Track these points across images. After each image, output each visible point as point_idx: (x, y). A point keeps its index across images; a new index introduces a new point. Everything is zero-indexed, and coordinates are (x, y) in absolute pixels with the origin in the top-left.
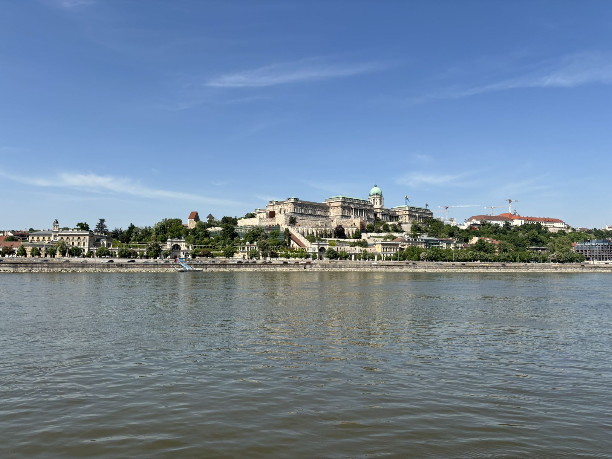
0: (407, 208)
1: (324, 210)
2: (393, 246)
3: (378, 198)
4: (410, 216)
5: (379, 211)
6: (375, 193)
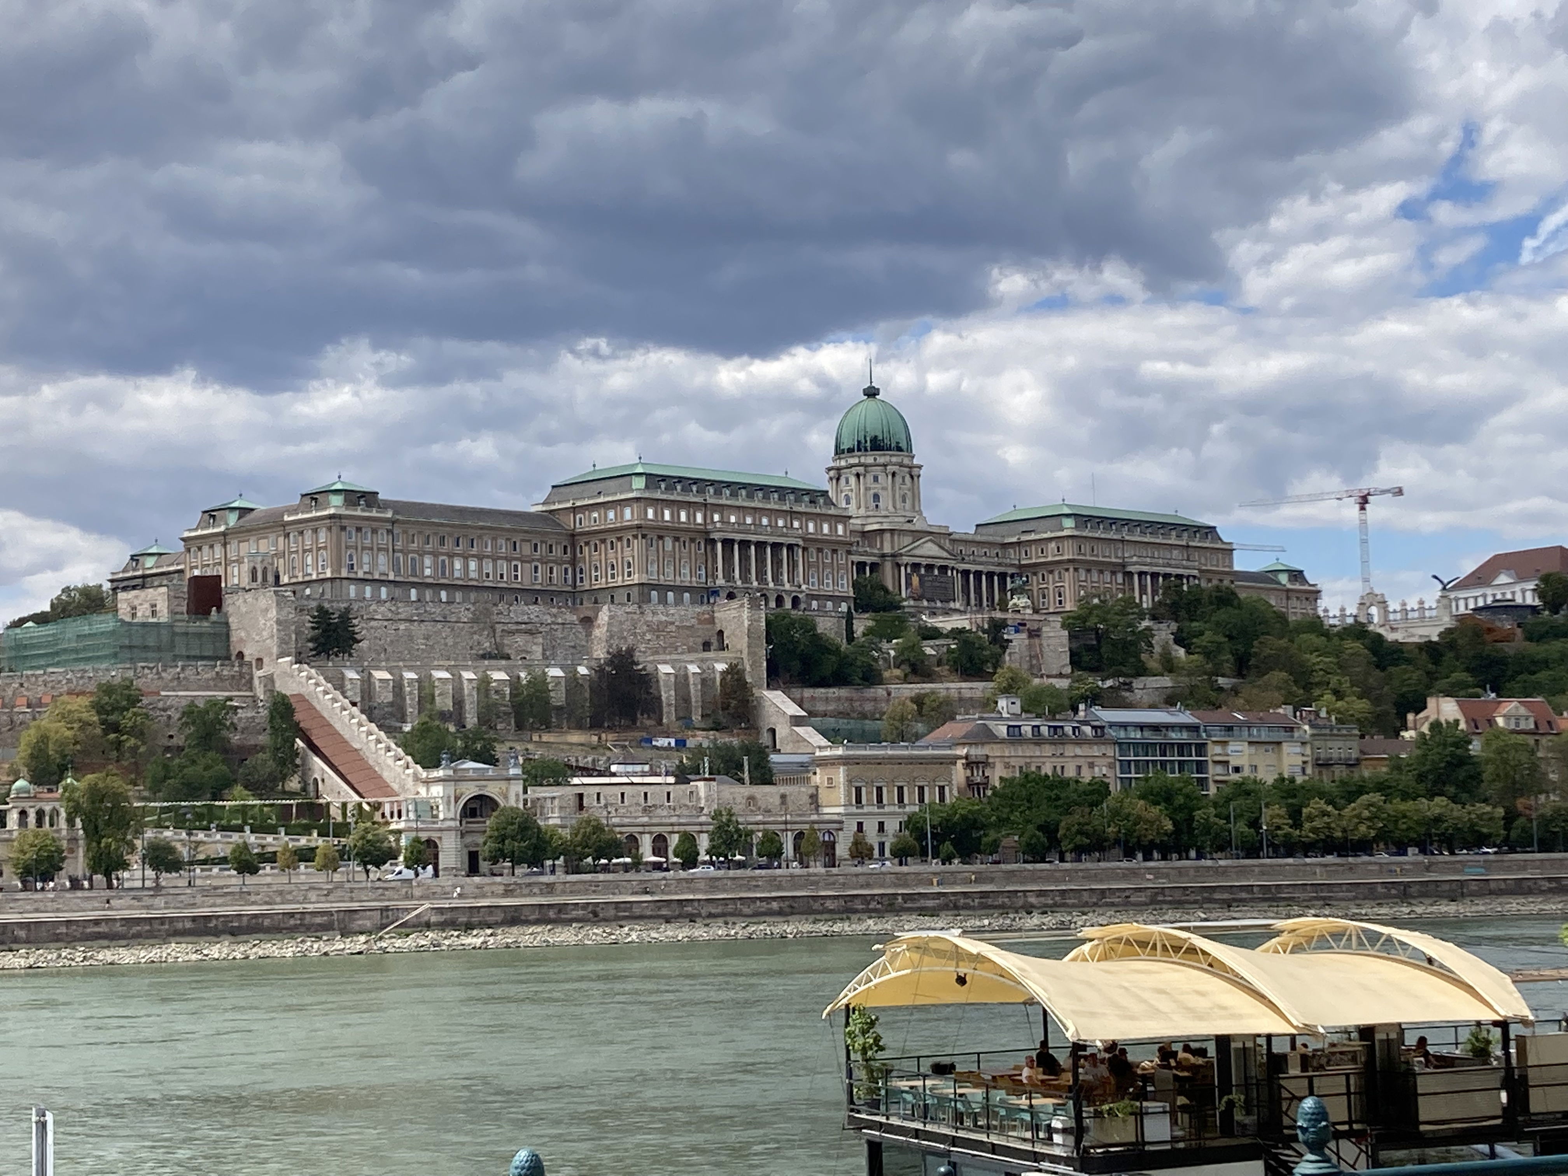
0: (1071, 522)
1: (544, 554)
2: (918, 770)
3: (885, 466)
4: (1089, 571)
5: (893, 548)
6: (868, 439)
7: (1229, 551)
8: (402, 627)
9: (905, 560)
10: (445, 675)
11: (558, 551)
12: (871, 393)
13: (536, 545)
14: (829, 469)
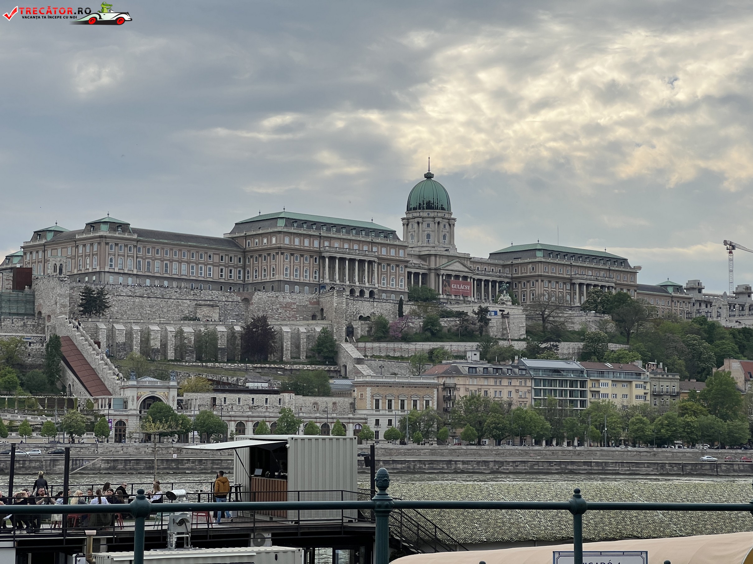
0: (540, 255)
1: (227, 262)
2: (413, 391)
3: (434, 218)
4: (550, 282)
5: (436, 265)
6: (425, 202)
7: (633, 273)
8: (137, 300)
9: (442, 272)
10: (156, 328)
11: (235, 261)
12: (429, 176)
13: (222, 257)
14: (403, 219)
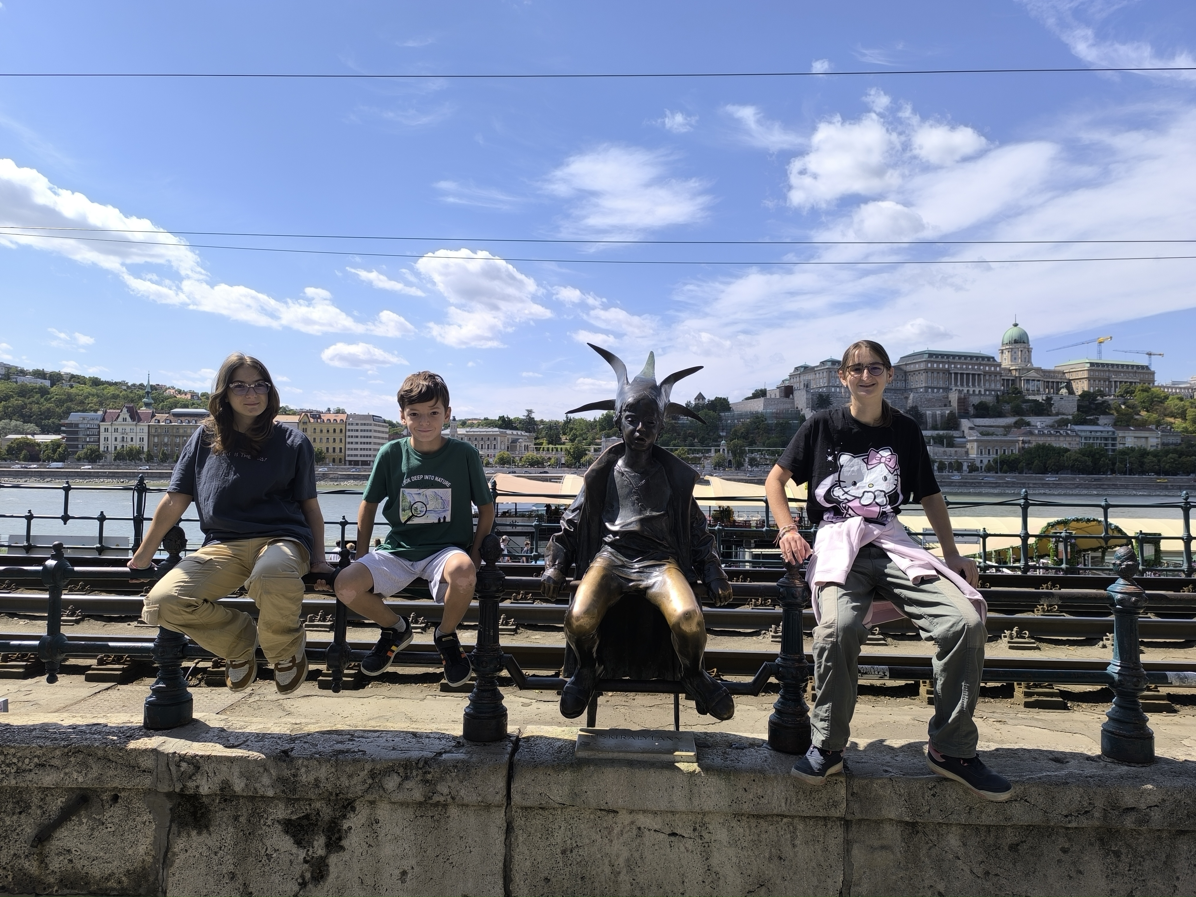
0: (1088, 365)
2: (1003, 444)
3: (1019, 348)
4: (1094, 381)
5: (1020, 374)
6: (1014, 340)
7: (1153, 374)
9: (1024, 378)
12: (1016, 325)
14: (1000, 350)
